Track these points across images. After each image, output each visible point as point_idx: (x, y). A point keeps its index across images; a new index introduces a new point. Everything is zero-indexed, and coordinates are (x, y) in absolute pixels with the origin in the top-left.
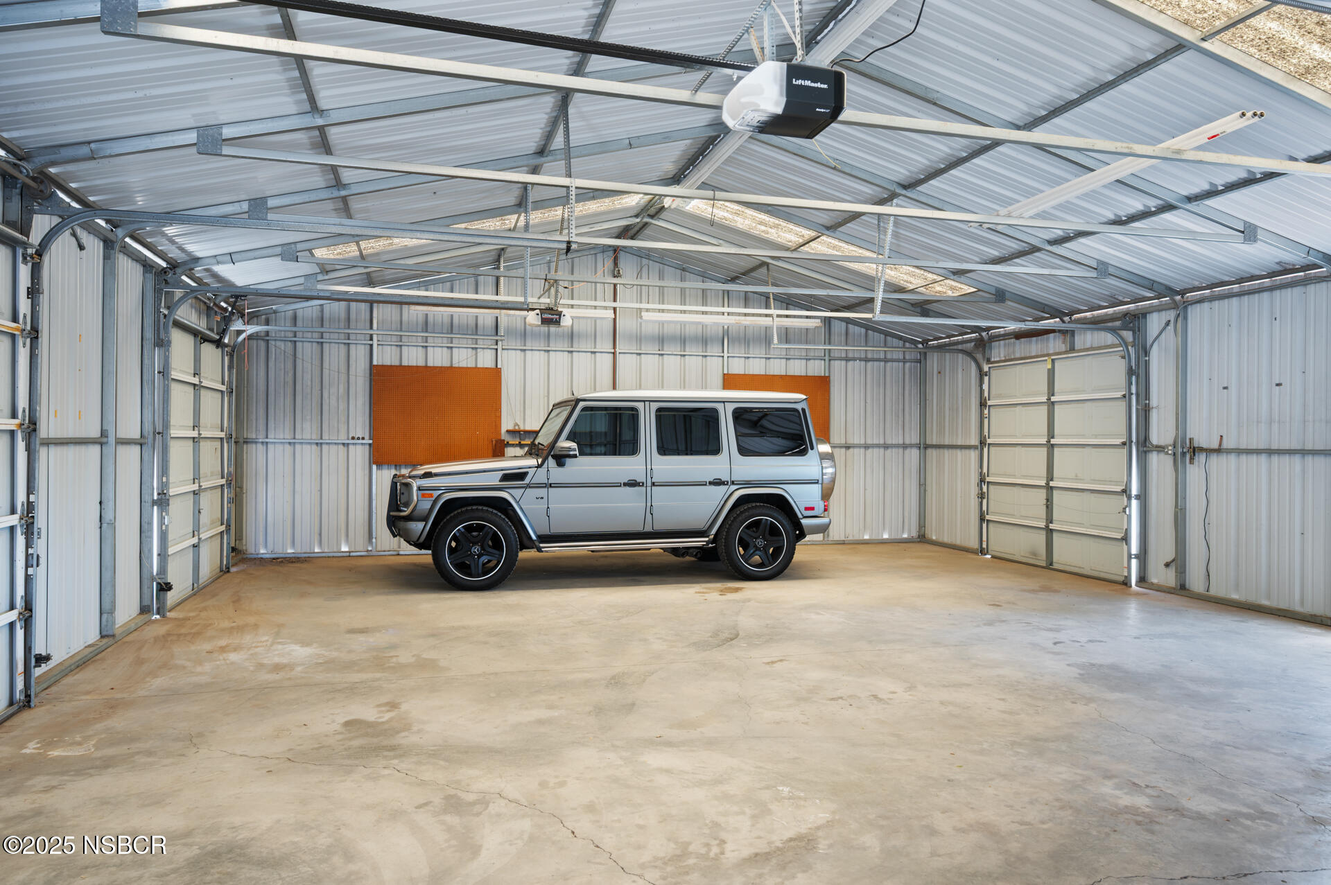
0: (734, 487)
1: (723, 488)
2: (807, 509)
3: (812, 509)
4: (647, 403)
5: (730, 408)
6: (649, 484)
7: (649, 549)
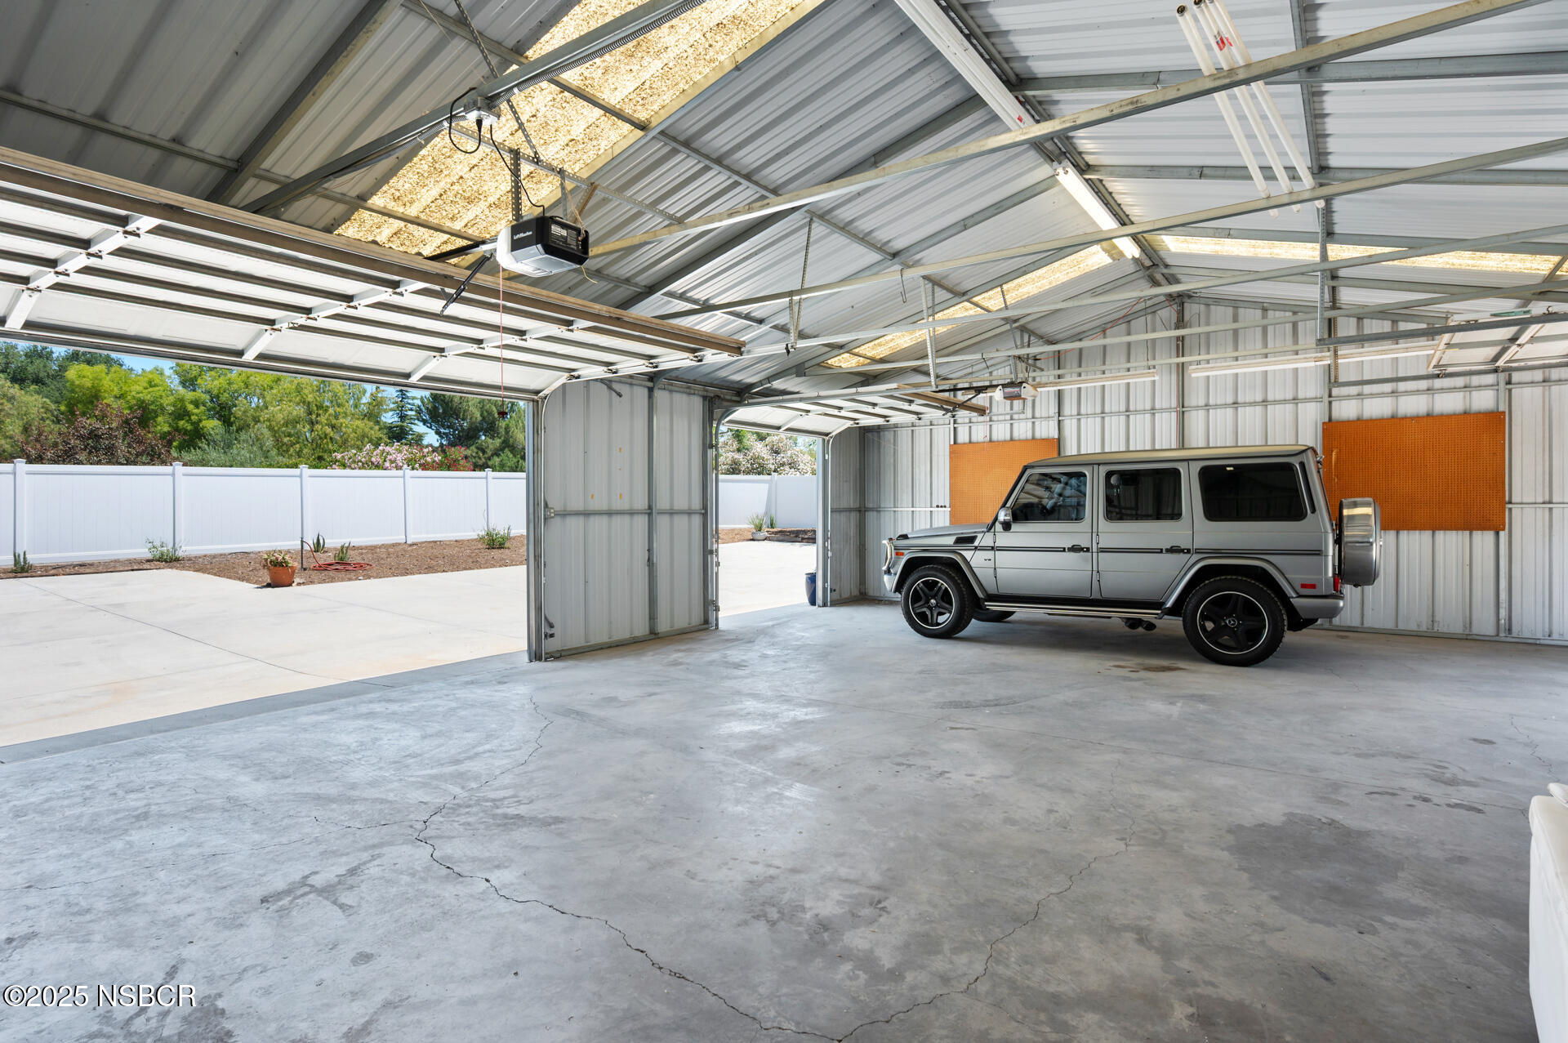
0: (1195, 557)
1: (1184, 557)
2: (1303, 586)
3: (1313, 586)
4: (1096, 467)
5: (1196, 468)
6: (1095, 549)
7: (1109, 617)
